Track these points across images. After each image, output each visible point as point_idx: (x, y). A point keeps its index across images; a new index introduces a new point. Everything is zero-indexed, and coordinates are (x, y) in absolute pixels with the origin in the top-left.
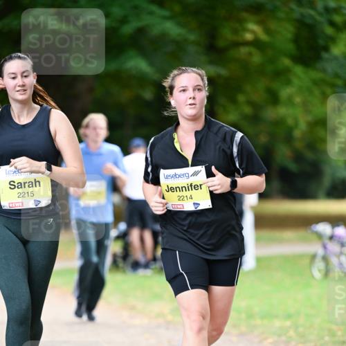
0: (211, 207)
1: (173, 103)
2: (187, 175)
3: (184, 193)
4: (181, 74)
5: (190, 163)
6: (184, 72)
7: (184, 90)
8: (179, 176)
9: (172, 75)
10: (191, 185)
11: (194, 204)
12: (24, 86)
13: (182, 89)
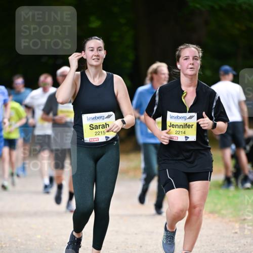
0: (195, 140)
2: (185, 118)
4: (185, 48)
5: (188, 110)
6: (187, 47)
10: (186, 125)
12: (98, 56)
13: (186, 58)
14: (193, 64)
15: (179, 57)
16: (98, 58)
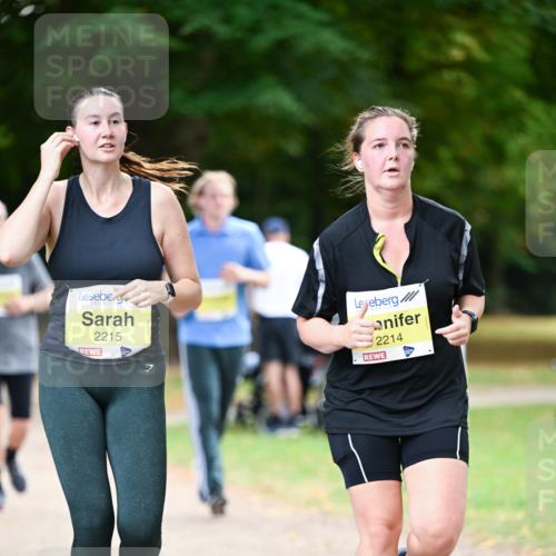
0: (432, 352)
2: (395, 300)
5: (399, 281)
6: (380, 114)
7: (380, 145)
8: (382, 302)
10: (401, 318)
11: (405, 348)
12: (111, 137)
13: (378, 142)
14: (397, 159)
16: (113, 142)
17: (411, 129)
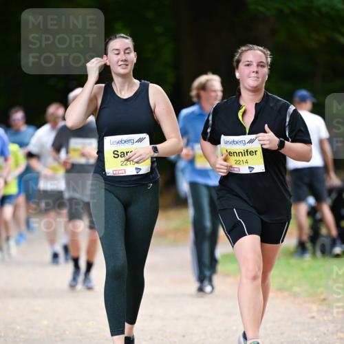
0: (264, 171)
1: (237, 75)
2: (244, 142)
3: (241, 158)
6: (251, 49)
9: (240, 51)
10: (247, 151)
11: (249, 167)
12: (126, 61)
13: (247, 63)
14: (257, 72)
15: (238, 61)
16: (127, 63)
17: (267, 58)
